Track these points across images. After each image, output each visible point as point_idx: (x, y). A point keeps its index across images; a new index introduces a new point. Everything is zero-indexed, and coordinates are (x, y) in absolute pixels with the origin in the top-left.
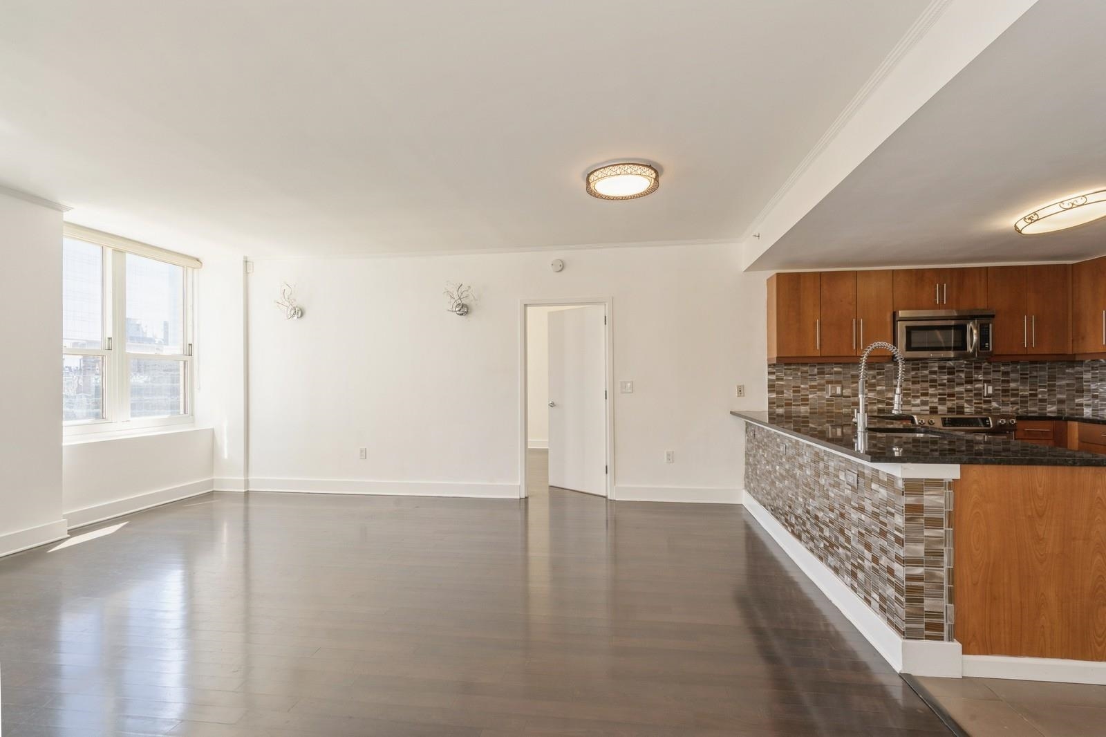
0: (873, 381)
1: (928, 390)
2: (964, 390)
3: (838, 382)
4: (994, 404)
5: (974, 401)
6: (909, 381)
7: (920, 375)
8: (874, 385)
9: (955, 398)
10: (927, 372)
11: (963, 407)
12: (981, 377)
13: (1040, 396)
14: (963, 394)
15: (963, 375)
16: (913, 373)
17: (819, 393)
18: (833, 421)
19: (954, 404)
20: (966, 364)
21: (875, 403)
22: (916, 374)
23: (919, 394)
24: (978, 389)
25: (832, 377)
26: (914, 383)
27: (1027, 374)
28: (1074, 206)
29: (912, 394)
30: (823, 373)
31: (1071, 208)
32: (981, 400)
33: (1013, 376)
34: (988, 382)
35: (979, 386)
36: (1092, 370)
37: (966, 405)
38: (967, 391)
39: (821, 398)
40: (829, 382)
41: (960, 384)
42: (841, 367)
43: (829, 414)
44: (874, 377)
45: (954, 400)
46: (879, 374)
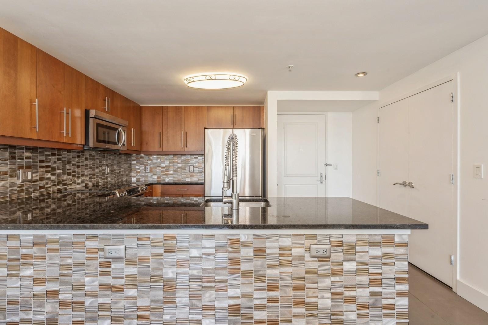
0: (55, 165)
1: (84, 172)
2: (98, 171)
3: (29, 167)
4: (109, 179)
5: (103, 178)
6: (75, 165)
7: (81, 161)
8: (54, 169)
9: (95, 177)
10: (84, 159)
11: (98, 182)
12: (104, 162)
13: (122, 173)
14: (98, 173)
15: (98, 161)
16: (77, 159)
17: (10, 180)
18: (23, 208)
19: (95, 180)
20: (100, 154)
21: (55, 185)
22: (79, 160)
23: (80, 175)
24: (104, 170)
25: (24, 163)
26: (78, 166)
27: (118, 161)
28: (211, 79)
29: (77, 176)
30: (14, 158)
31: (210, 79)
32: (105, 177)
33: (115, 162)
34: (107, 165)
35: (104, 168)
36: (137, 159)
37: (100, 181)
38: (100, 171)
39: (14, 185)
40: (21, 167)
41: (97, 167)
42: (31, 152)
43: (20, 201)
44: (55, 162)
45: (94, 178)
46: (59, 159)
